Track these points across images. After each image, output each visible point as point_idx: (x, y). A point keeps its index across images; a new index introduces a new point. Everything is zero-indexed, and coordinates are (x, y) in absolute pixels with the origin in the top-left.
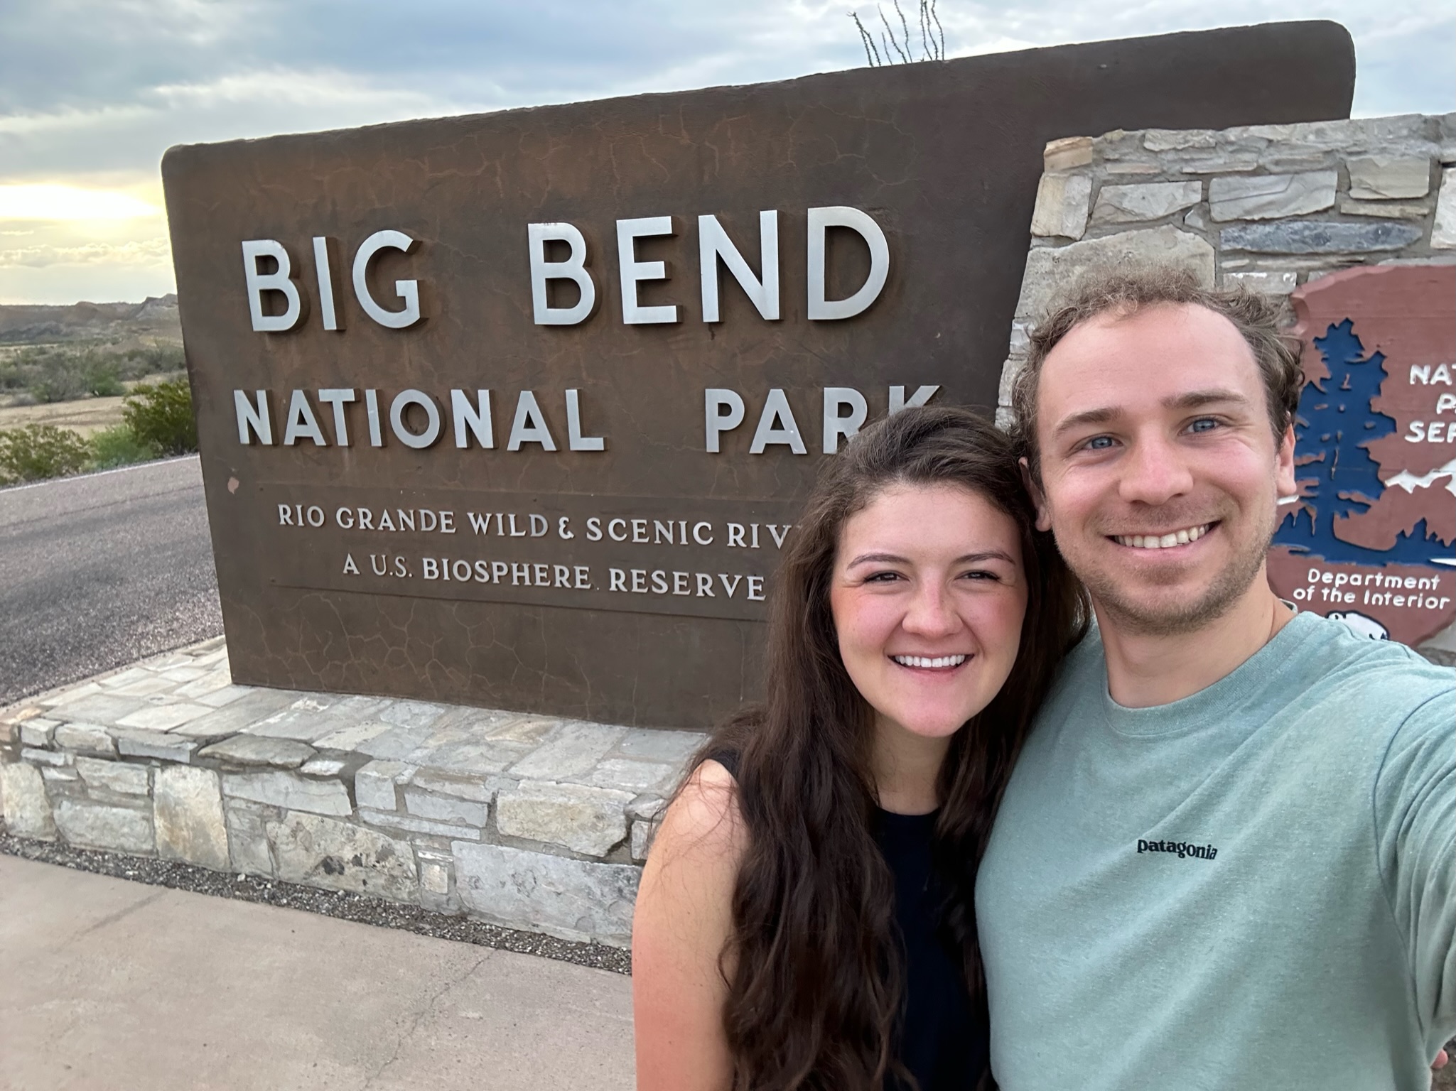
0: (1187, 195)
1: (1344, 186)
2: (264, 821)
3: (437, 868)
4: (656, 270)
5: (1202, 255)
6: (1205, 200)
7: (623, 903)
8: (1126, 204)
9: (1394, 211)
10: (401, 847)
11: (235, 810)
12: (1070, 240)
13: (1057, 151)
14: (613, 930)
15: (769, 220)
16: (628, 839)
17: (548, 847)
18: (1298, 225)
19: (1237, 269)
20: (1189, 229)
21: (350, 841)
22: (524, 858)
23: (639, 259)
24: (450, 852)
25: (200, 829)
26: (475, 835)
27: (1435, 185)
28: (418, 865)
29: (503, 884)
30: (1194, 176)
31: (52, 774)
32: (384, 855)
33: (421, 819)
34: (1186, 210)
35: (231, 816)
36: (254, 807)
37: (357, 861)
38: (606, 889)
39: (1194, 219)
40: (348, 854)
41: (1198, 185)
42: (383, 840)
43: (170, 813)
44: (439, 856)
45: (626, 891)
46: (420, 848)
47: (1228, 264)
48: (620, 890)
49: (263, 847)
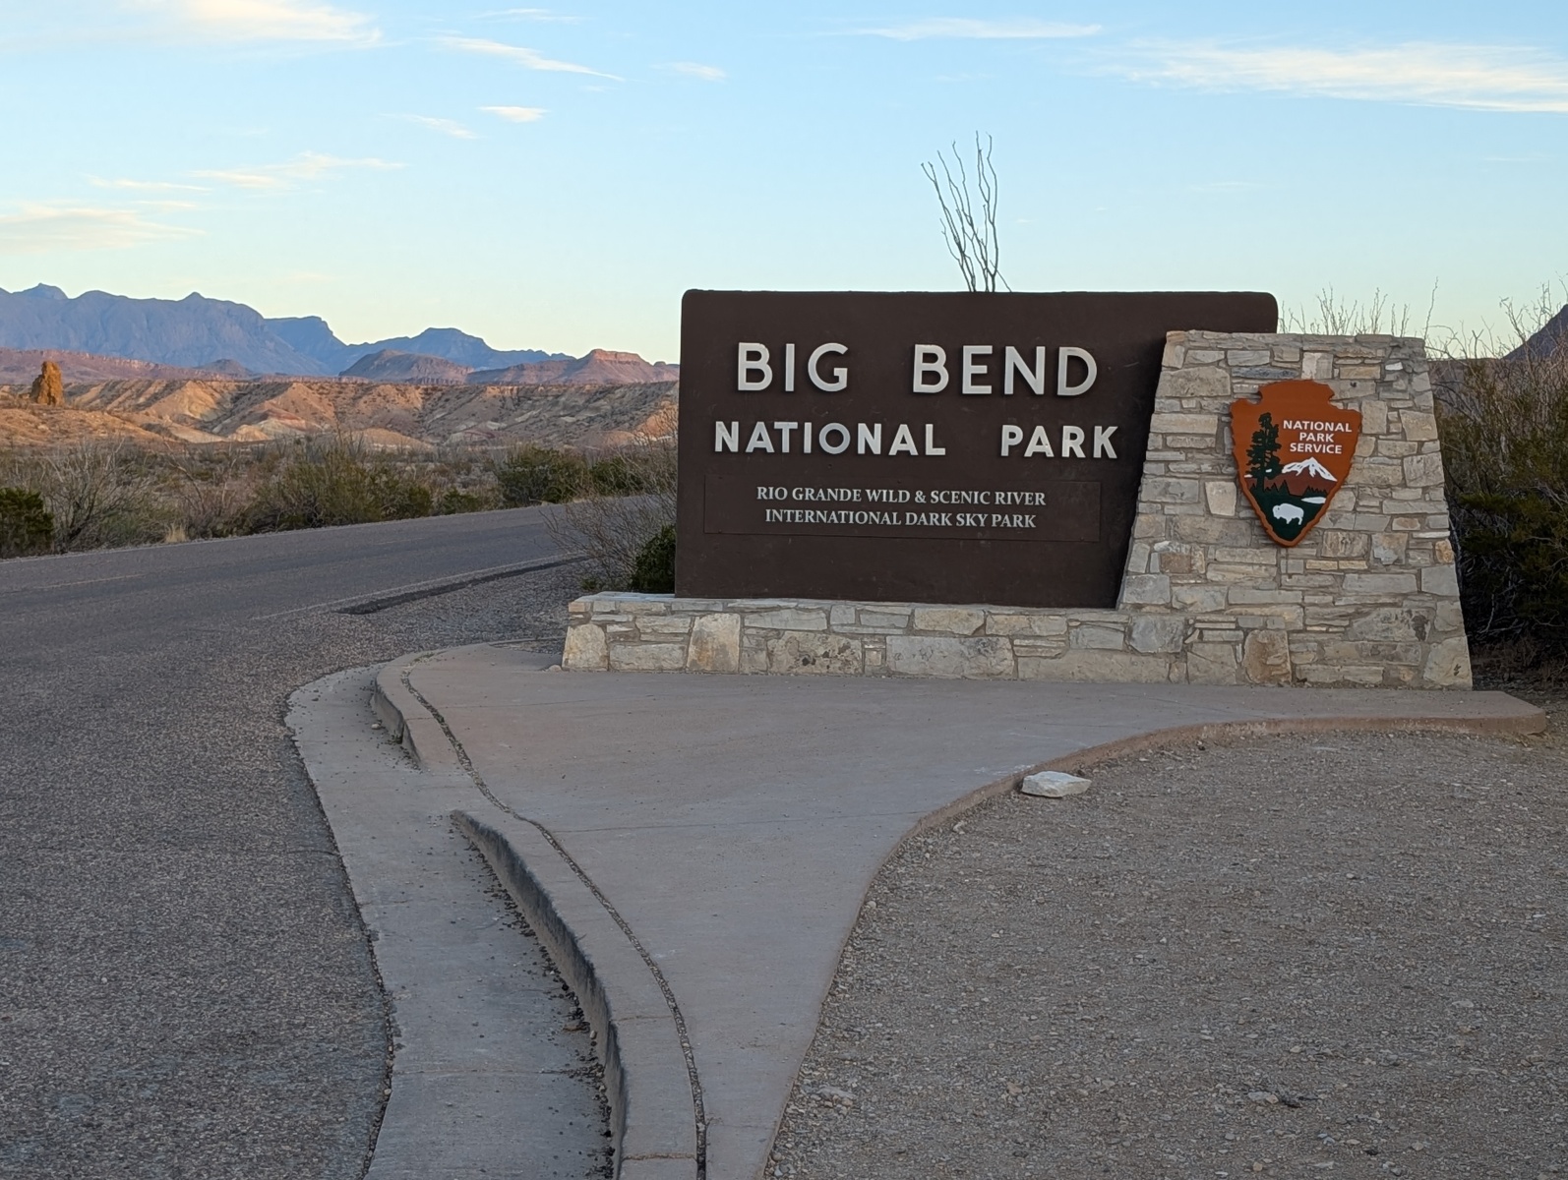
0: (1220, 355)
1: (1272, 356)
2: (767, 638)
3: (875, 653)
4: (983, 369)
5: (1226, 377)
6: (1226, 357)
7: (981, 656)
8: (1198, 357)
9: (1289, 366)
10: (855, 644)
11: (747, 635)
12: (1178, 369)
13: (1172, 335)
14: (975, 671)
15: (1041, 351)
16: (984, 625)
17: (942, 634)
18: (1258, 369)
19: (1238, 383)
20: (1220, 368)
21: (823, 643)
22: (928, 640)
23: (974, 363)
24: (885, 643)
25: (722, 649)
26: (900, 632)
27: (1302, 357)
28: (864, 653)
29: (914, 656)
30: (1221, 349)
31: (611, 629)
32: (842, 650)
33: (868, 627)
34: (1219, 361)
35: (745, 639)
36: (762, 632)
37: (826, 655)
38: (971, 651)
39: (1222, 364)
40: (821, 651)
41: (1223, 352)
42: (844, 641)
43: (701, 641)
44: (877, 646)
45: (982, 650)
46: (866, 643)
47: (1234, 381)
48: (979, 650)
49: (763, 656)
